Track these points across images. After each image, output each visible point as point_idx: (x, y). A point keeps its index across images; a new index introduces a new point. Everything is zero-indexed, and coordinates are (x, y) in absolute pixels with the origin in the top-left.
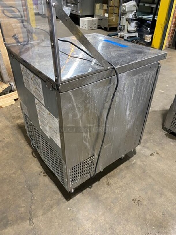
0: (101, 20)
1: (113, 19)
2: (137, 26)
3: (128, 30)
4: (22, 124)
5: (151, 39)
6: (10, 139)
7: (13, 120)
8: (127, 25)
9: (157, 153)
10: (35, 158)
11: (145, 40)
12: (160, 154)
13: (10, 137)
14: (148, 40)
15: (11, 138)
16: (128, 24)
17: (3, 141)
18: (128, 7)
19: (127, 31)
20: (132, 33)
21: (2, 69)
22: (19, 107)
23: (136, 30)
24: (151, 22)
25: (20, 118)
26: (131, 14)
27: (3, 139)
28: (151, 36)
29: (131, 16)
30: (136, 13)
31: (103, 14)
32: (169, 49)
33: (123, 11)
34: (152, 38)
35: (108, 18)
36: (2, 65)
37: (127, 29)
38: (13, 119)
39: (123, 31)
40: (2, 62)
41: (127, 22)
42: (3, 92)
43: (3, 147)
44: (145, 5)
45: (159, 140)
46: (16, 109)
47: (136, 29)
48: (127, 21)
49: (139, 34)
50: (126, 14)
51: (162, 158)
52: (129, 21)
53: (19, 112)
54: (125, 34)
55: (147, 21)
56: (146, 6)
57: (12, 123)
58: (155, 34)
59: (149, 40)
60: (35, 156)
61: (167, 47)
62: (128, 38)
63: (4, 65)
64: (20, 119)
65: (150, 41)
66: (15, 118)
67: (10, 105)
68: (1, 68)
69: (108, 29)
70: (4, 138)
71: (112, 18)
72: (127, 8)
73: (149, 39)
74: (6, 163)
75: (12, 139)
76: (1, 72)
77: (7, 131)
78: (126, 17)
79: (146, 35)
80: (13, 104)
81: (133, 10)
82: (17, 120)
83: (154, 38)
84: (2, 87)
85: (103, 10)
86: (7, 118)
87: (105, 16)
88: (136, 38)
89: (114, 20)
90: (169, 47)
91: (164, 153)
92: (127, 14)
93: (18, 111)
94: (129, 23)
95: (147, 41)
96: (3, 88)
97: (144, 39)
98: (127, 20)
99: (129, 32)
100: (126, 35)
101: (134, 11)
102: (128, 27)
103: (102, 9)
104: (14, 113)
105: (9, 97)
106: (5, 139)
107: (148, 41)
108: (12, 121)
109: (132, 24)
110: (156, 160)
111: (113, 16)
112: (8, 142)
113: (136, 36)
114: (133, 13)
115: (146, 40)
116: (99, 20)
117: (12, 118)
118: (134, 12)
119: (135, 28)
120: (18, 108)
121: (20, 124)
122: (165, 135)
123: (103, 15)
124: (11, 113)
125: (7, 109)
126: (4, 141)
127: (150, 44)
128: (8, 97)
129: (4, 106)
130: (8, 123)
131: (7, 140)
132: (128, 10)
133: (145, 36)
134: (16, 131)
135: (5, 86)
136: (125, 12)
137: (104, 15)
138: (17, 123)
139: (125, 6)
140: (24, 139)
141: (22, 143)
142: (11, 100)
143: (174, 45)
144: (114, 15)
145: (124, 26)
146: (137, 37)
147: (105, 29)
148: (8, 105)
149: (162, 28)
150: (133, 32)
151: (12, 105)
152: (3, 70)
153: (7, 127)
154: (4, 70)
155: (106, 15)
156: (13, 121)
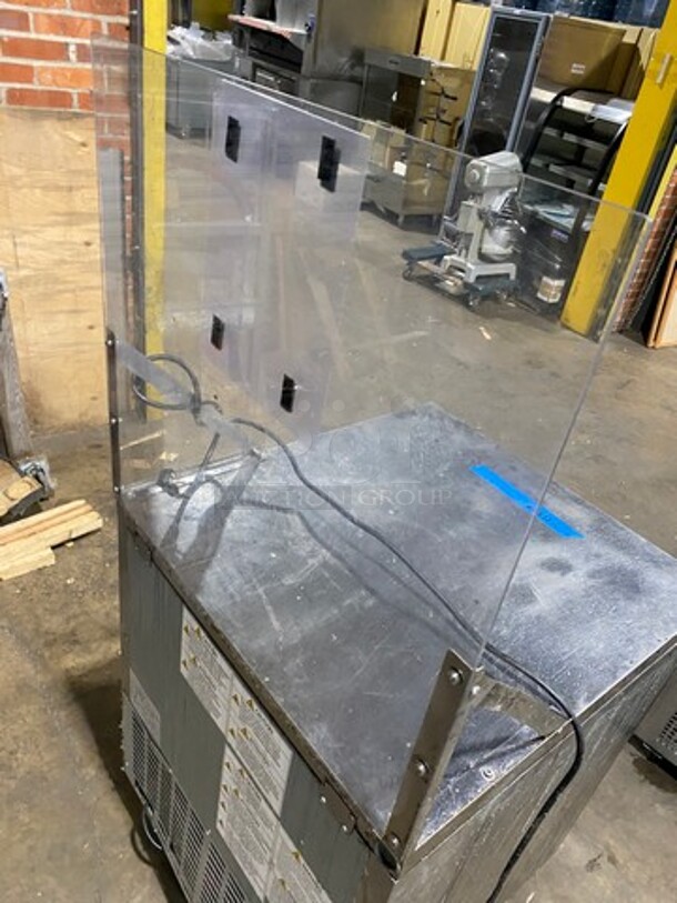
0: (378, 181)
1: (421, 188)
2: (514, 240)
3: (483, 251)
4: (86, 675)
5: (559, 295)
6: (39, 753)
7: (47, 654)
8: (479, 235)
9: (612, 860)
10: (145, 866)
11: (539, 295)
12: (621, 861)
13: (37, 747)
14: (548, 295)
15: (41, 748)
16: (483, 232)
17: (11, 768)
18: (491, 174)
19: (476, 256)
20: (493, 262)
21: (9, 405)
22: (69, 582)
23: (511, 255)
24: (566, 237)
25: (76, 642)
26: (498, 198)
27: (11, 753)
28: (560, 283)
29: (497, 203)
30: (516, 194)
31: (387, 160)
32: (622, 337)
33: (472, 184)
34: (565, 291)
35: (404, 182)
36: (12, 390)
37: (477, 247)
38: (49, 644)
39: (464, 252)
40: (13, 378)
41: (482, 224)
42: (9, 513)
43: (11, 800)
44: (547, 166)
45: (616, 791)
46: (57, 592)
47: (509, 250)
48: (481, 217)
49: (518, 270)
50: (481, 195)
51: (631, 884)
52: (489, 220)
53: (71, 612)
54: (469, 265)
55: (555, 232)
56: (552, 173)
57: (46, 667)
58: (578, 282)
59: (555, 297)
60: (145, 854)
61: (614, 330)
62: (479, 278)
63: (18, 390)
64: (77, 647)
65: (556, 300)
66: (55, 640)
67: (35, 569)
68: (4, 401)
69: (401, 220)
70: (15, 747)
71: (422, 182)
72: (486, 176)
73: (553, 293)
74: (26, 889)
75: (47, 758)
76: (4, 416)
77: (23, 709)
78: (481, 207)
79: (545, 279)
80: (45, 567)
81: (506, 183)
82: (66, 653)
83: (574, 294)
84: (5, 494)
85: (388, 150)
86: (23, 641)
87: (396, 171)
88: (507, 282)
89: (426, 191)
90: (621, 332)
91: (637, 859)
92: (485, 195)
93: (66, 605)
94: (487, 226)
95: (545, 299)
96: (12, 500)
97: (537, 291)
98: (481, 215)
99: (484, 258)
100: (474, 269)
101: (509, 187)
102: (481, 241)
103: (386, 146)
104: (53, 613)
105: (33, 538)
106: (19, 755)
107: (551, 301)
108: (42, 656)
109: (496, 231)
110: (608, 892)
111: (424, 177)
112: (29, 773)
113: (507, 275)
114: (507, 194)
115: (543, 294)
116: (370, 181)
117: (42, 641)
118: (510, 191)
119: (507, 247)
120: (66, 586)
121: (76, 673)
122: (632, 768)
123: (386, 166)
124: (40, 611)
125: (23, 589)
126: (15, 765)
127: (555, 311)
128: (30, 535)
129: (10, 576)
130: (29, 668)
131: (26, 761)
132: (491, 184)
133: (540, 279)
134: (63, 714)
135: (21, 489)
136: (480, 188)
137: (392, 169)
138: (67, 670)
139: (481, 170)
140: (98, 760)
141: (88, 778)
142: (42, 549)
143: (639, 326)
144: (426, 175)
145: (471, 235)
146: (513, 277)
147: (390, 217)
148: (26, 571)
149: (604, 265)
150: (496, 258)
151: (40, 569)
152: (14, 408)
153: (23, 688)
154: (18, 411)
155: (400, 168)
156: (51, 658)
